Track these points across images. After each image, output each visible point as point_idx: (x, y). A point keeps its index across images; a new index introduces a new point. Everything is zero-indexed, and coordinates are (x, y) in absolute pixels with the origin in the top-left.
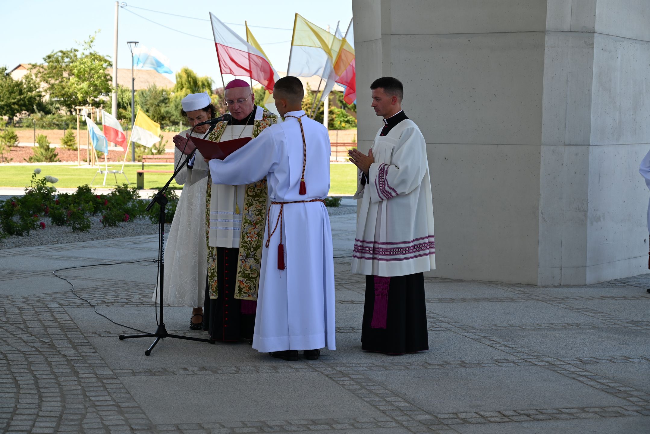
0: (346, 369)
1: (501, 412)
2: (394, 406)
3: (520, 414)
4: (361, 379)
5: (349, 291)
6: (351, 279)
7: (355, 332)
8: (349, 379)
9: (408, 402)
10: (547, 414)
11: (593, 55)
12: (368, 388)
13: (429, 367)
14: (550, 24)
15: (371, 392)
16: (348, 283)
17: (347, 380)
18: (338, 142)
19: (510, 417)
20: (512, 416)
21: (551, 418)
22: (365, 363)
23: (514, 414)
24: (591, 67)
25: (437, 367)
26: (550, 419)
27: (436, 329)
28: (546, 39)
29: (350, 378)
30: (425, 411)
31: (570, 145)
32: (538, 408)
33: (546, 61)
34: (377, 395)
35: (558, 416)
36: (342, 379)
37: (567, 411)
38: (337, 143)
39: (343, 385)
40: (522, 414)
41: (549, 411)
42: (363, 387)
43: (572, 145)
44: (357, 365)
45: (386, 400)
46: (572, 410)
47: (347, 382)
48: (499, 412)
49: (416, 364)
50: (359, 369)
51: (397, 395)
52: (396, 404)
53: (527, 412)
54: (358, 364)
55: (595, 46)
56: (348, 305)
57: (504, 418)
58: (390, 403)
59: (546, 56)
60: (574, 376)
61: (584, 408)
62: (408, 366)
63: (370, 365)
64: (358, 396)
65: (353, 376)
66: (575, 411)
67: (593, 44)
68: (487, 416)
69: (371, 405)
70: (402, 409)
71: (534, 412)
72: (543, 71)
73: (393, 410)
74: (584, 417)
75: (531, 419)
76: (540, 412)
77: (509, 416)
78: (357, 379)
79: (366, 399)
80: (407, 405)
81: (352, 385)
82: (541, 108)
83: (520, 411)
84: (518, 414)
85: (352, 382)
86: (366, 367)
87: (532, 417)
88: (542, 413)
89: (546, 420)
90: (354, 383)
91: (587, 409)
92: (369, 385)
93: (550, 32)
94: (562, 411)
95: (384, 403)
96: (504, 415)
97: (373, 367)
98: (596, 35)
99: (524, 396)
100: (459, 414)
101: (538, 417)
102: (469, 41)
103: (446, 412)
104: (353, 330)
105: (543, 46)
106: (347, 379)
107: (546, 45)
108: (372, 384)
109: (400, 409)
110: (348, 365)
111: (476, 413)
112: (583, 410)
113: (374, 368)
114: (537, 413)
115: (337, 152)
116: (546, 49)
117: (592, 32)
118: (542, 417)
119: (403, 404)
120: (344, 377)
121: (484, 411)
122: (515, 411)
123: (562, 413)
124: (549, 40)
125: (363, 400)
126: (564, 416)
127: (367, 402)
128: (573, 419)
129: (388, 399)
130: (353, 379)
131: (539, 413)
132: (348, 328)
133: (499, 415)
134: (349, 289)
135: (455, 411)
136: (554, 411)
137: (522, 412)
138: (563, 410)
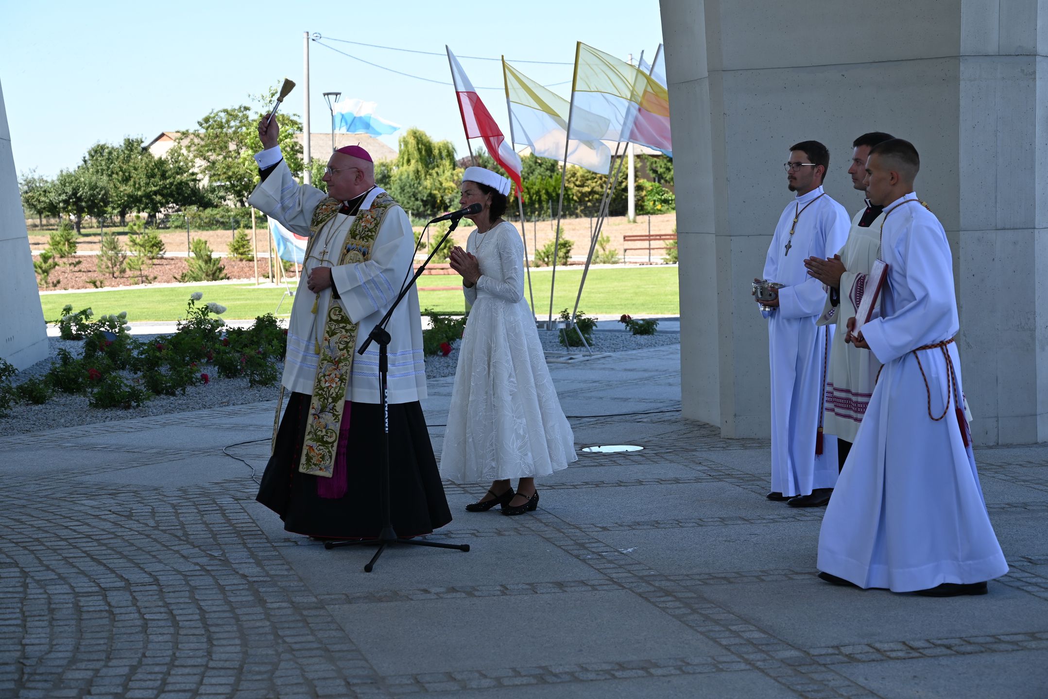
0: (668, 584)
1: (907, 643)
2: (742, 637)
3: (936, 646)
4: (692, 598)
5: (672, 464)
6: (675, 446)
7: (681, 526)
8: (674, 599)
9: (764, 632)
10: (978, 644)
11: (1035, 91)
12: (703, 612)
13: (796, 577)
14: (967, 45)
15: (707, 618)
16: (670, 452)
17: (671, 601)
18: (652, 233)
19: (921, 651)
20: (924, 648)
21: (983, 649)
22: (697, 574)
23: (927, 645)
24: (1034, 109)
25: (807, 577)
26: (982, 652)
27: (806, 518)
28: (962, 68)
29: (675, 597)
30: (790, 645)
31: (1004, 229)
32: (963, 635)
33: (962, 103)
34: (717, 622)
35: (995, 646)
36: (662, 599)
37: (1008, 638)
38: (650, 236)
39: (664, 609)
40: (940, 645)
41: (981, 640)
42: (694, 611)
43: (1008, 229)
44: (686, 578)
45: (730, 630)
46: (1015, 637)
47: (670, 603)
48: (904, 643)
49: (776, 573)
50: (689, 583)
51: (746, 621)
52: (747, 635)
53: (945, 642)
54: (687, 575)
55: (1037, 76)
56: (670, 486)
57: (911, 651)
58: (737, 634)
59: (962, 94)
60: (1019, 584)
61: (1034, 633)
62: (763, 577)
63: (706, 577)
64: (687, 625)
65: (679, 595)
66: (1020, 638)
67: (1034, 72)
68: (885, 649)
69: (708, 637)
70: (755, 642)
71: (957, 642)
72: (958, 117)
73: (741, 644)
74: (1034, 646)
75: (953, 652)
76: (966, 641)
77: (919, 649)
78: (685, 598)
79: (700, 629)
80: (763, 636)
81: (679, 608)
82: (958, 175)
83: (935, 641)
84: (933, 646)
85: (677, 604)
86: (699, 580)
87: (955, 648)
88: (969, 643)
89: (976, 653)
90: (682, 605)
91: (1038, 635)
92: (704, 606)
93: (966, 57)
94: (1000, 639)
95: (727, 634)
96: (912, 648)
97: (710, 579)
98: (1038, 59)
99: (942, 617)
100: (842, 648)
101: (963, 649)
102: (843, 76)
103: (823, 645)
104: (678, 524)
105: (956, 79)
106: (670, 598)
107: (961, 78)
108: (709, 606)
109: (752, 643)
110: (672, 578)
111: (869, 645)
112: (1033, 636)
113: (711, 582)
114: (962, 643)
115: (650, 249)
116: (962, 83)
117: (1033, 55)
118: (969, 648)
119: (757, 635)
120: (668, 596)
121: (881, 642)
122: (928, 641)
123: (1000, 641)
124: (966, 70)
125: (696, 630)
126: (1003, 647)
127: (701, 633)
128: (1018, 650)
129: (733, 628)
130: (678, 599)
131: (964, 643)
132: (670, 522)
133: (904, 648)
134: (671, 462)
135: (835, 643)
136: (989, 639)
137: (939, 642)
138: (1002, 637)
